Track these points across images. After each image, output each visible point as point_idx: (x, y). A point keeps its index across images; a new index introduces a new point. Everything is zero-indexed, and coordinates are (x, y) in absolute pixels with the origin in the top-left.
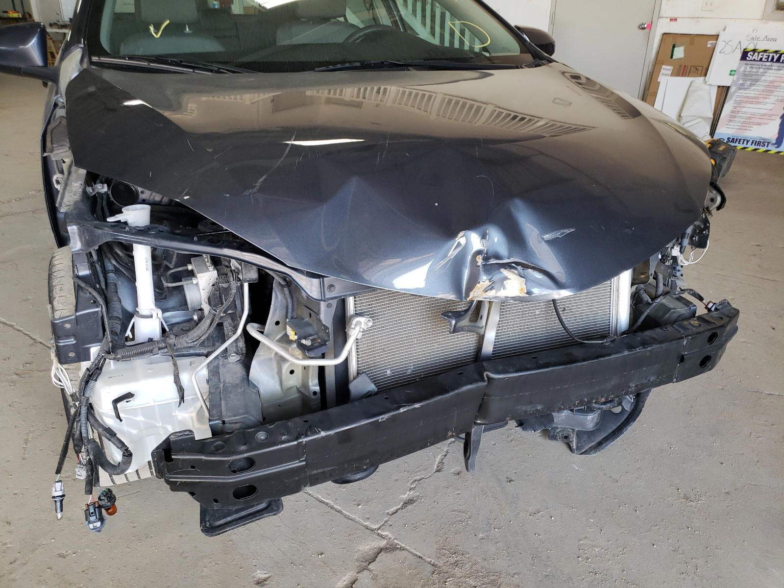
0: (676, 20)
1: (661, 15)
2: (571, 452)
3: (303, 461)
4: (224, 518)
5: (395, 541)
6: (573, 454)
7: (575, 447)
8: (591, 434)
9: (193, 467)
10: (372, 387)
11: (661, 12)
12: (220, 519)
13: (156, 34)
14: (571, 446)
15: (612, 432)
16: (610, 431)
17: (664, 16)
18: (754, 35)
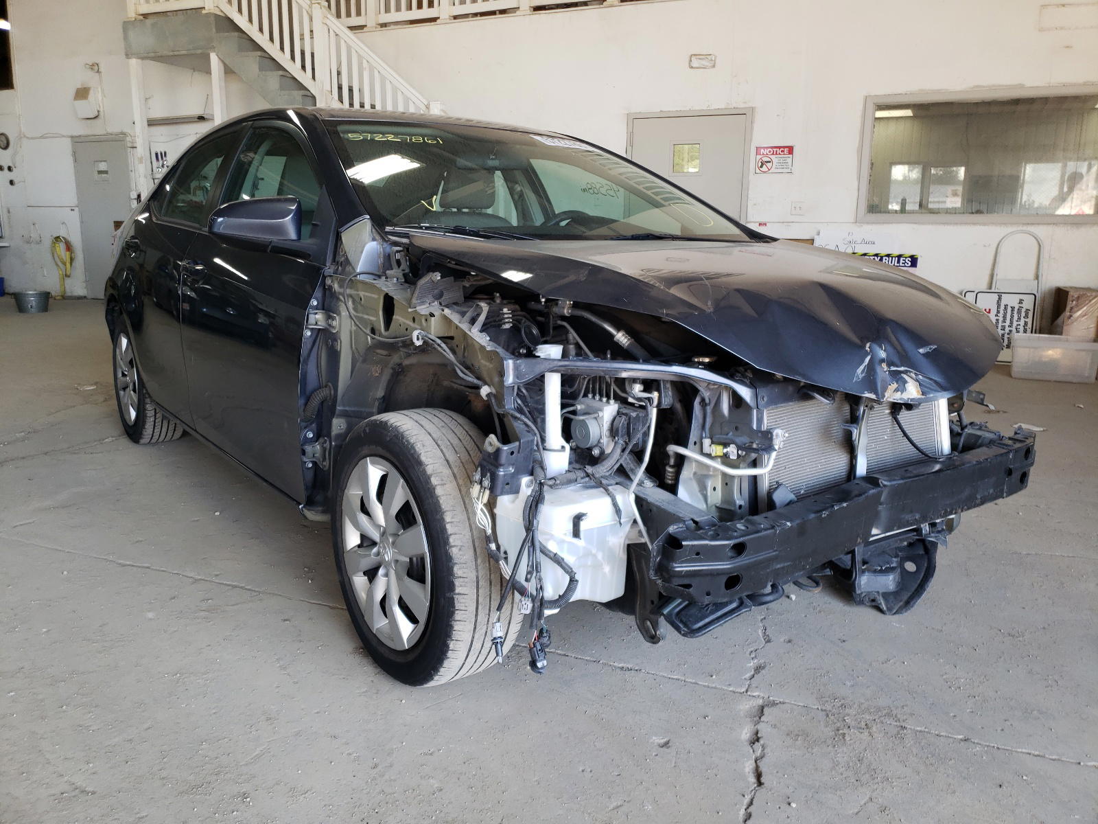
0: (766, 224)
1: (749, 220)
2: (883, 615)
3: (776, 551)
4: (701, 620)
5: (771, 698)
6: (886, 616)
7: (885, 608)
8: (896, 594)
9: (698, 554)
10: (792, 497)
11: (748, 215)
12: (698, 622)
13: (433, 208)
14: (881, 607)
15: (916, 590)
16: (913, 589)
17: (752, 220)
18: (850, 238)
